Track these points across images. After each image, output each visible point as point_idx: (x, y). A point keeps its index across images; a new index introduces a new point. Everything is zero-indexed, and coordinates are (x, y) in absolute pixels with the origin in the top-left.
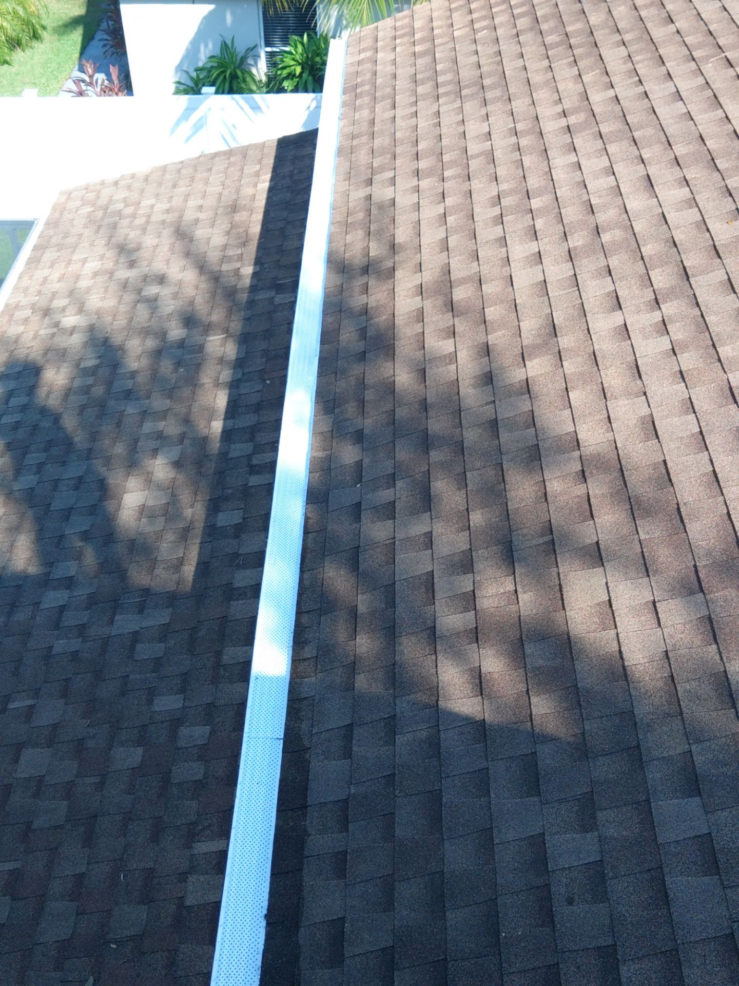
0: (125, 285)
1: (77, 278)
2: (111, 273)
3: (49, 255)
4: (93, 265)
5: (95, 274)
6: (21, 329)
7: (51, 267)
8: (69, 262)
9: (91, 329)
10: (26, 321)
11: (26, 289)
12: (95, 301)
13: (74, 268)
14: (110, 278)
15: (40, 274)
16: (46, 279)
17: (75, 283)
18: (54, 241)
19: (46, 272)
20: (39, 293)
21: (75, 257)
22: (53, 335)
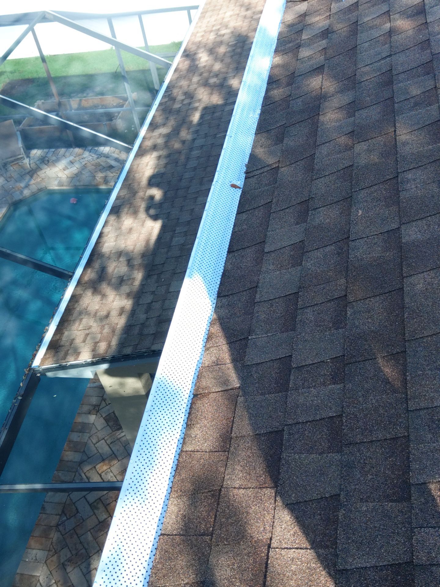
0: (245, 17)
1: (223, 18)
2: (238, 14)
3: (208, 14)
4: (229, 14)
5: (231, 16)
6: (200, 39)
7: (211, 17)
8: (218, 14)
9: (232, 32)
10: (203, 36)
11: (200, 27)
12: (232, 24)
13: (221, 16)
14: (238, 16)
15: (205, 21)
16: (208, 22)
17: (223, 20)
18: (210, 9)
19: (208, 19)
20: (207, 26)
21: (221, 12)
22: (216, 37)
